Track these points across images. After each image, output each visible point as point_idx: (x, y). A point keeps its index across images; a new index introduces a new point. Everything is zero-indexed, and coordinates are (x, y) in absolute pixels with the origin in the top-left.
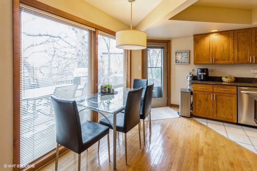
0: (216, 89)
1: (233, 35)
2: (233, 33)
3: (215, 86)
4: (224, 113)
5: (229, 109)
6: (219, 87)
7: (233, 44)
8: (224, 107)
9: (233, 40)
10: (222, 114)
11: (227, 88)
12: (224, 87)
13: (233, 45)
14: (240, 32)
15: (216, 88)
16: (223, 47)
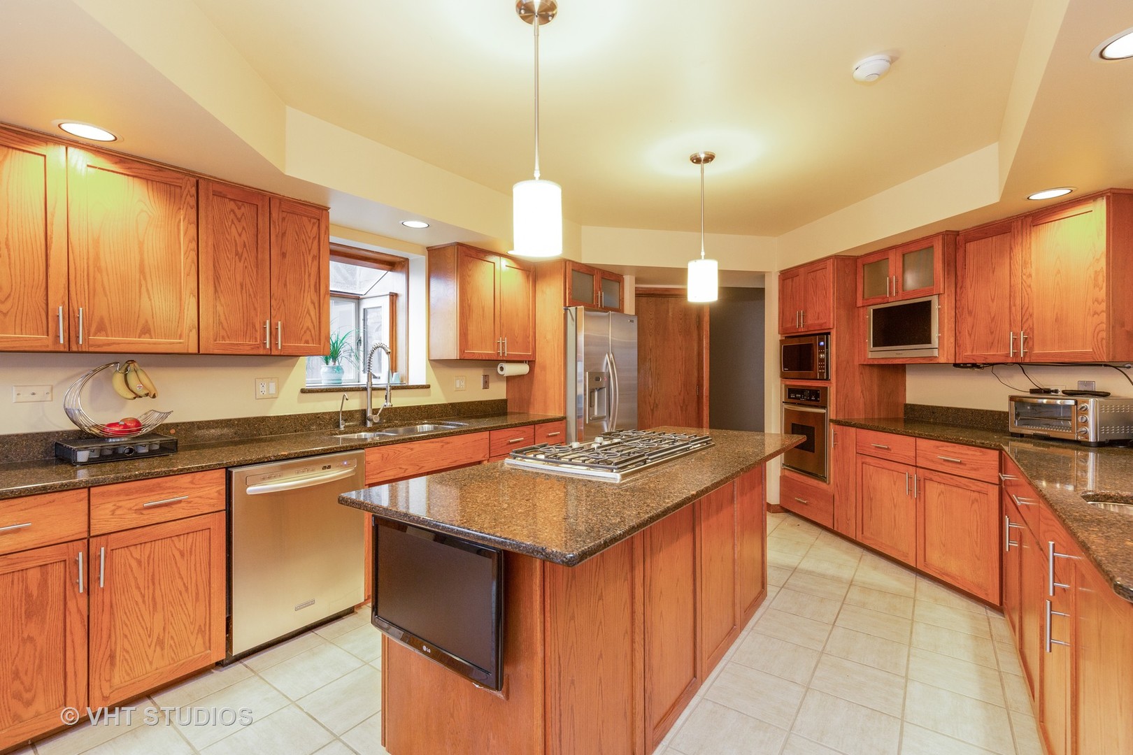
0: (113, 512)
1: (193, 202)
2: (193, 191)
3: (103, 494)
4: (161, 643)
5: (189, 605)
6: (128, 493)
7: (194, 245)
8: (159, 607)
9: (194, 226)
10: (150, 652)
11: (176, 490)
12: (159, 486)
13: (194, 254)
14: (225, 197)
15: (110, 506)
16: (141, 253)
